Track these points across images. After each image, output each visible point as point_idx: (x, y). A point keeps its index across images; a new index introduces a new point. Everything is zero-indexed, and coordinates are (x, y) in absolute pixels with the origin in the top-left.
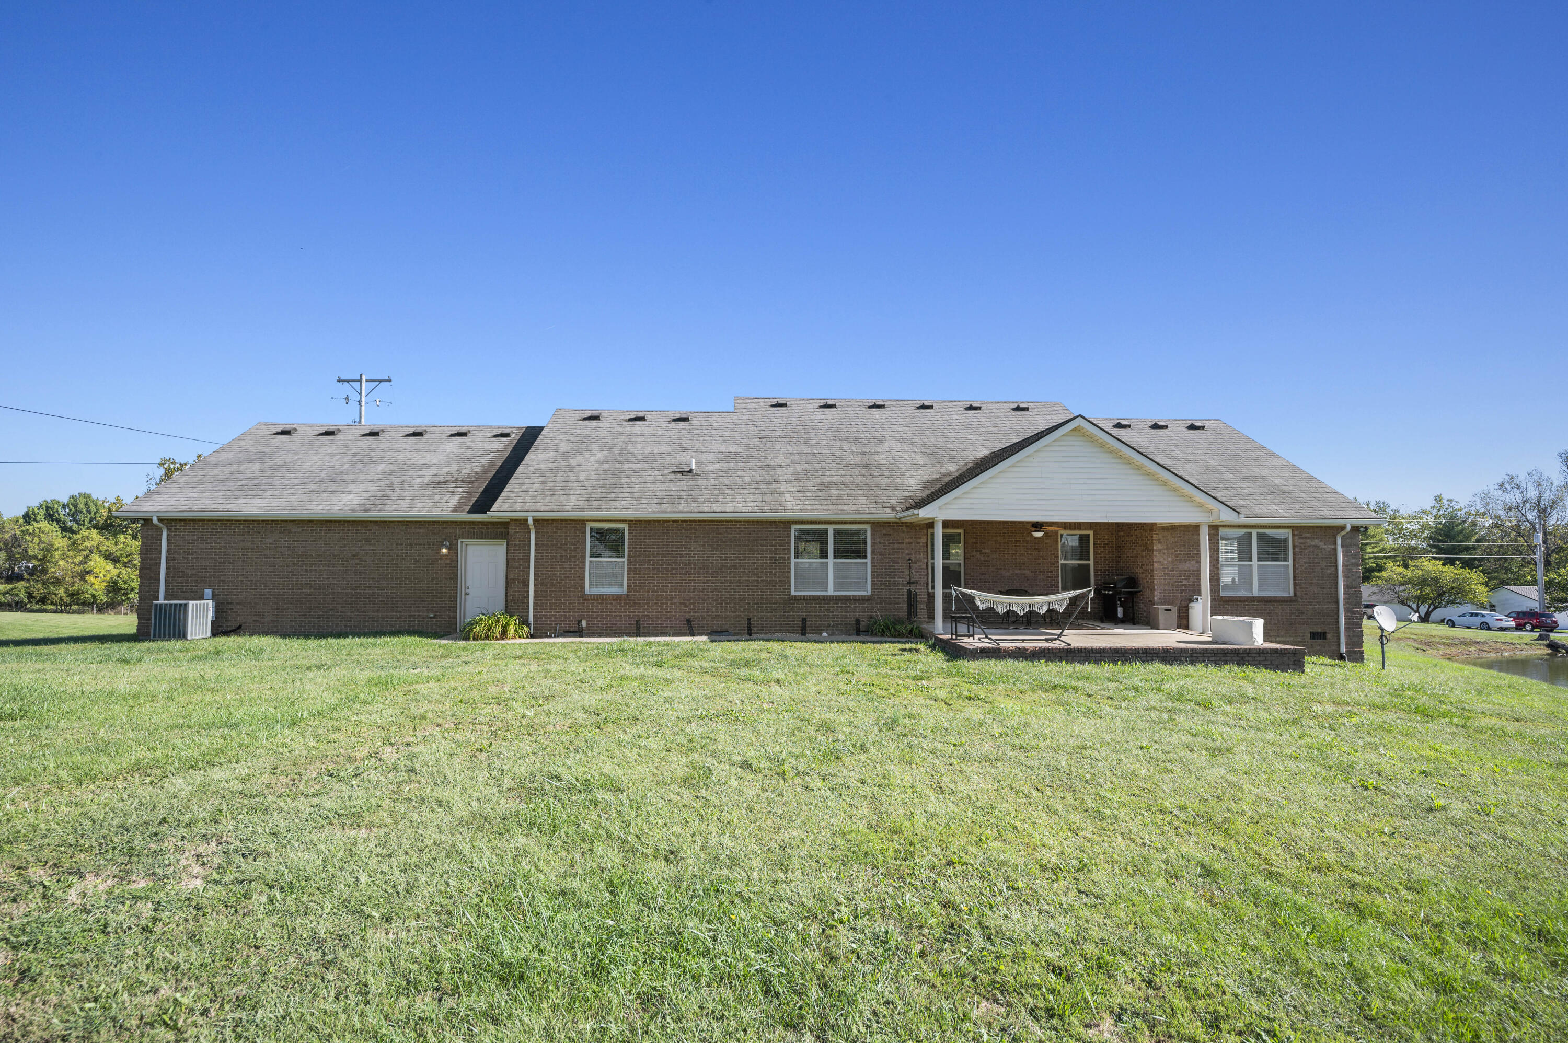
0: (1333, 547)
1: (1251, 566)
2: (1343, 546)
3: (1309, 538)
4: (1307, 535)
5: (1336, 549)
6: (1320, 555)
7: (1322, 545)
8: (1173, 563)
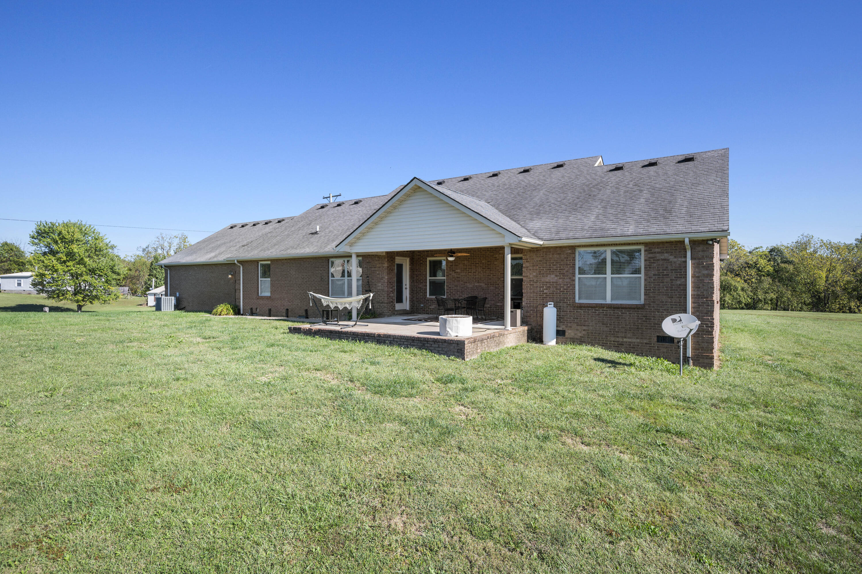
0: (683, 259)
1: (606, 278)
2: (692, 259)
3: (658, 253)
4: (657, 250)
5: (686, 262)
6: (670, 268)
7: (672, 258)
8: (537, 276)
